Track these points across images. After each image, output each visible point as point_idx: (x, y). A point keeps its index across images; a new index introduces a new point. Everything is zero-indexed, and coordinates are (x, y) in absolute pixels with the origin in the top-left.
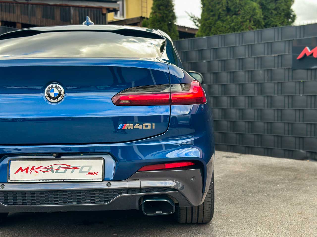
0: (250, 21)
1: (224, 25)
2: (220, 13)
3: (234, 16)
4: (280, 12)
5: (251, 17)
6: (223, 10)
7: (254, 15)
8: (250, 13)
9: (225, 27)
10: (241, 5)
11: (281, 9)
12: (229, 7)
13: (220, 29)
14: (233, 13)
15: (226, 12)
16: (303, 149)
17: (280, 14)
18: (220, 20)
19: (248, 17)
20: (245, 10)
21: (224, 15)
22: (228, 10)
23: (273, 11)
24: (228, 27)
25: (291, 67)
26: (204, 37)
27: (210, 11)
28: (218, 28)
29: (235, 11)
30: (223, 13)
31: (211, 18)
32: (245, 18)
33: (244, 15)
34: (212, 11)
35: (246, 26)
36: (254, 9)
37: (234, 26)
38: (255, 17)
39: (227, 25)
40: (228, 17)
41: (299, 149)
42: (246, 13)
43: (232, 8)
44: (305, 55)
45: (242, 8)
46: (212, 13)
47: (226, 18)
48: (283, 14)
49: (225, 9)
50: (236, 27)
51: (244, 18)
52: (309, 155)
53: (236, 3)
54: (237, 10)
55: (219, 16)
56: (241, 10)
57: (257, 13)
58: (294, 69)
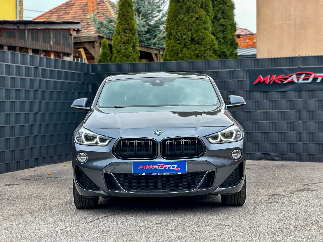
0: (210, 51)
1: (189, 52)
2: (186, 42)
3: (197, 45)
4: (227, 40)
5: (211, 47)
6: (189, 40)
7: (213, 45)
8: (209, 43)
9: (190, 54)
10: (203, 37)
11: (228, 38)
12: (193, 38)
13: (186, 56)
14: (196, 43)
15: (190, 42)
16: (259, 152)
17: (227, 42)
18: (186, 48)
19: (209, 47)
20: (206, 41)
21: (189, 44)
22: (192, 39)
23: (221, 40)
24: (192, 53)
25: (248, 90)
26: (174, 62)
27: (177, 39)
28: (185, 54)
29: (198, 41)
30: (188, 43)
31: (178, 45)
32: (207, 47)
33: (206, 45)
34: (178, 40)
35: (208, 54)
36: (213, 41)
37: (198, 54)
38: (213, 47)
39: (192, 52)
40: (192, 45)
41: (256, 152)
42: (207, 43)
43: (196, 39)
44: (260, 81)
45: (204, 39)
46: (178, 42)
47: (190, 47)
48: (229, 42)
49: (190, 39)
50: (199, 55)
51: (205, 48)
52: (263, 156)
53: (199, 35)
54: (200, 40)
55: (185, 44)
56: (203, 41)
57: (215, 44)
58: (250, 92)
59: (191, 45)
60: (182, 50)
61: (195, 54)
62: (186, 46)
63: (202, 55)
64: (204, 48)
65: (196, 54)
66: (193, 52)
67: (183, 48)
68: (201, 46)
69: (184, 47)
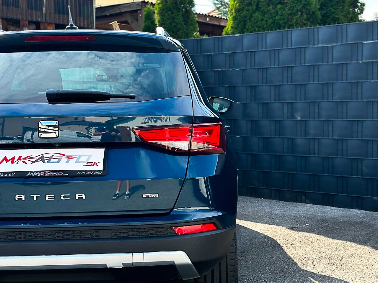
0: (302, 14)
3: (279, 6)
5: (303, 7)
7: (307, 5)
9: (266, 21)
13: (258, 24)
14: (277, 2)
18: (259, 11)
19: (298, 8)
21: (264, 4)
24: (270, 21)
26: (237, 35)
28: (255, 23)
31: (246, 8)
35: (297, 21)
37: (278, 20)
39: (269, 18)
40: (271, 7)
41: (372, 195)
47: (268, 9)
51: (293, 9)
57: (312, 2)
59: (269, 6)
60: (251, 17)
61: (274, 21)
62: (261, 8)
63: (286, 23)
64: (289, 10)
65: (276, 21)
66: (272, 18)
67: (254, 12)
68: (287, 6)
69: (257, 9)
